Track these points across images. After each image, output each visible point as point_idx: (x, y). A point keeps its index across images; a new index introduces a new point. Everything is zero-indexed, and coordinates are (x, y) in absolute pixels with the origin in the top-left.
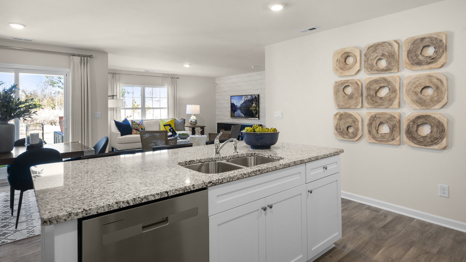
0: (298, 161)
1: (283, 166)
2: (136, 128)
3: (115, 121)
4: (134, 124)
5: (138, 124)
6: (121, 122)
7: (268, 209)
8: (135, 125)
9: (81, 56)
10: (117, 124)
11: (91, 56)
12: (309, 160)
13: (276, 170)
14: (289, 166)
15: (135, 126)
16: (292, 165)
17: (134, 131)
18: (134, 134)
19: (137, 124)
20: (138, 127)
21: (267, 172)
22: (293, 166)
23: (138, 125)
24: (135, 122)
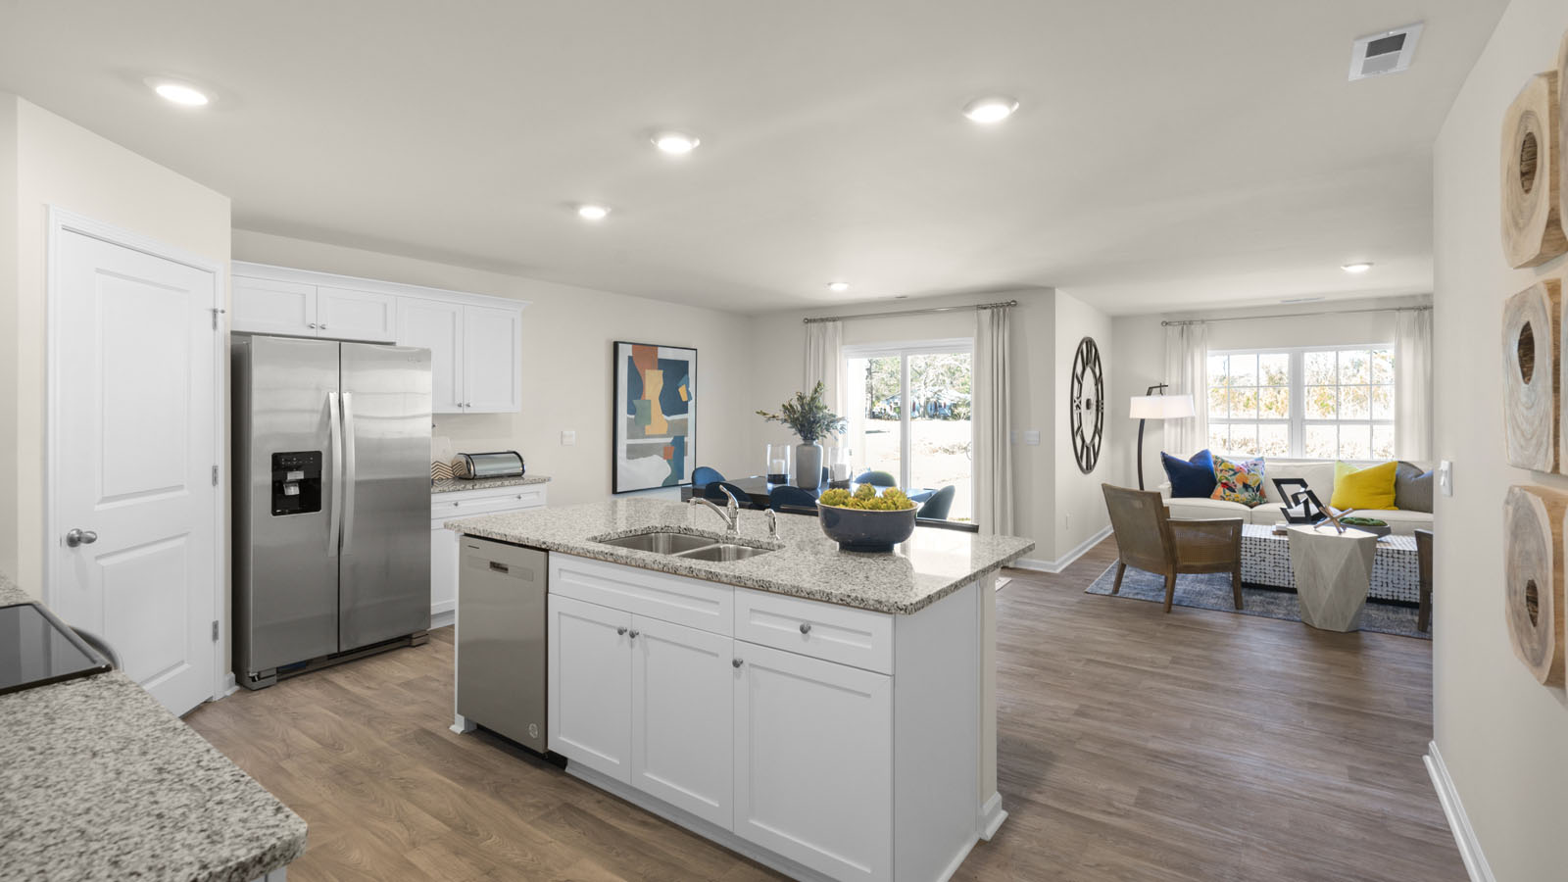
0: (700, 570)
1: (661, 566)
2: (1224, 481)
3: (1163, 454)
4: (1221, 468)
5: (1233, 470)
6: (1187, 461)
7: (626, 635)
8: (1221, 471)
9: (992, 307)
10: (1169, 464)
11: (1012, 304)
12: (734, 581)
13: (645, 567)
14: (675, 573)
15: (1223, 473)
16: (684, 573)
17: (1219, 489)
18: (1216, 498)
19: (1230, 469)
20: (1233, 479)
21: (626, 564)
22: (686, 576)
23: (1232, 473)
24: (1223, 461)
